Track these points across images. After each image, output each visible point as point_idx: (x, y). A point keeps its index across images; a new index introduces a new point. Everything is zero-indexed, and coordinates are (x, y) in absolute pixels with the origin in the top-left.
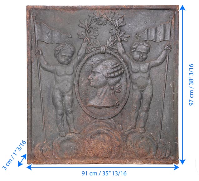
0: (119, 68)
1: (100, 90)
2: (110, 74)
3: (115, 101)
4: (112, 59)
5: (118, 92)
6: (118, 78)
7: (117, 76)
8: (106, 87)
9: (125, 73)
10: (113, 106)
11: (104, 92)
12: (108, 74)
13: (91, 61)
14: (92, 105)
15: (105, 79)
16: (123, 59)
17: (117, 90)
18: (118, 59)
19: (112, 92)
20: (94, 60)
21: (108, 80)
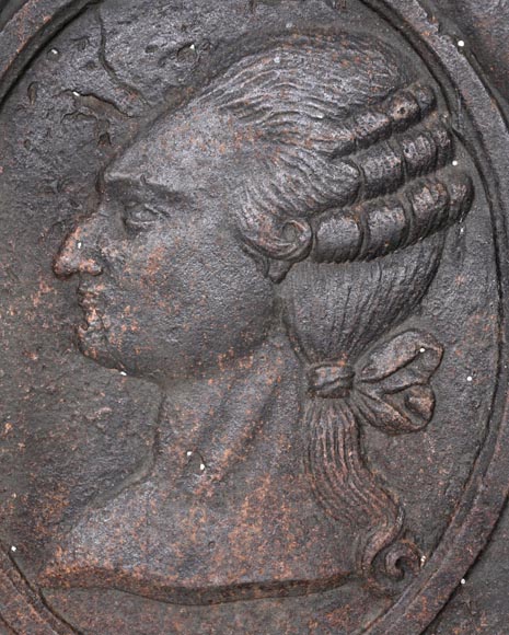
0: (416, 148)
1: (191, 405)
2: (313, 213)
3: (361, 521)
4: (338, 36)
5: (393, 429)
6: (402, 270)
7: (399, 241)
8: (267, 370)
9: (480, 208)
10: (342, 579)
11: (235, 430)
12: (283, 218)
13: (90, 53)
14: (100, 572)
15: (250, 272)
16: (469, 33)
17: (386, 409)
18: (411, 37)
19: (330, 422)
20: (119, 51)
21: (283, 292)
